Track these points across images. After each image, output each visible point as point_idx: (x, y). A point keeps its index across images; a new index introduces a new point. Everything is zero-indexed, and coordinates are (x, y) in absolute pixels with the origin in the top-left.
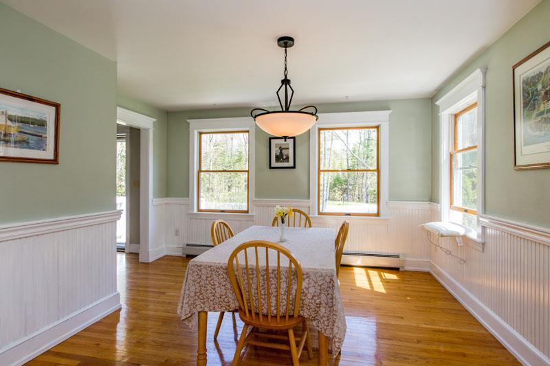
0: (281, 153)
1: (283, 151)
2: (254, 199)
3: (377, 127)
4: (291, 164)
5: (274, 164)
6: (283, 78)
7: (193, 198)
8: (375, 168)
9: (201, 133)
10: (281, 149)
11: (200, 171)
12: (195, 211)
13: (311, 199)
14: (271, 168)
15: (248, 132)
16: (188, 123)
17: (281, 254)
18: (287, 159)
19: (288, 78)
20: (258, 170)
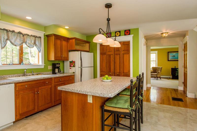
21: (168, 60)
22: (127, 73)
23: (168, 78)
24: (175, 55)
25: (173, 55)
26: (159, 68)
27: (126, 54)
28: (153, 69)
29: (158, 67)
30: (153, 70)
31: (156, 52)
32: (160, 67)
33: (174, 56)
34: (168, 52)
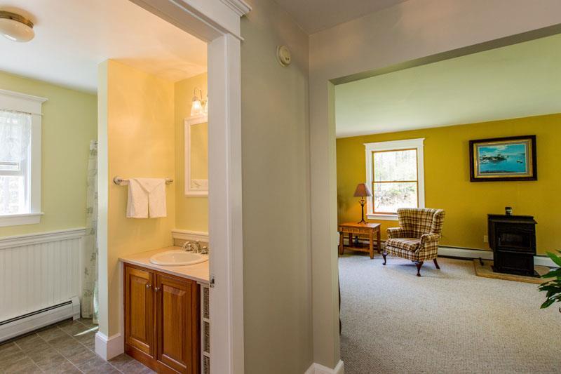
21: (473, 179)
23: (472, 259)
24: (504, 155)
25: (495, 154)
26: (429, 213)
28: (403, 218)
29: (426, 209)
30: (405, 225)
31: (419, 143)
32: (432, 210)
33: (500, 159)
34: (472, 143)
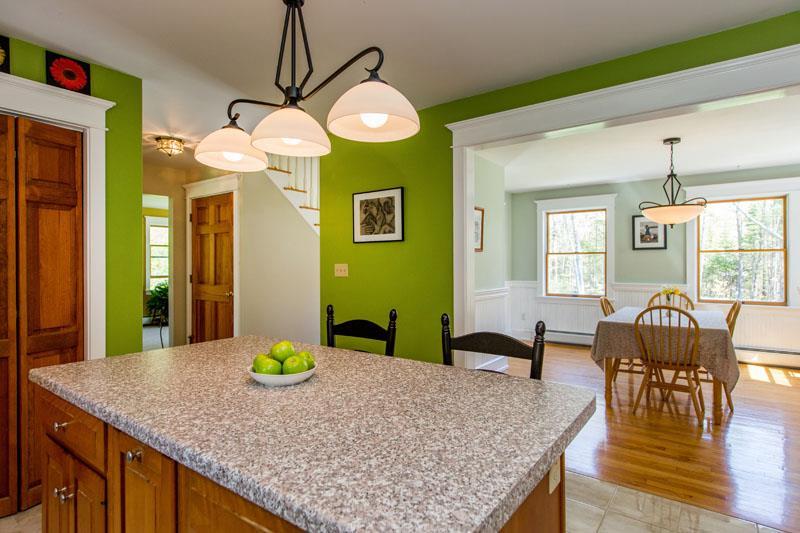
0: (648, 233)
1: (651, 230)
2: (614, 283)
3: (784, 197)
4: (660, 243)
5: (638, 244)
6: (669, 173)
7: (541, 282)
8: (782, 247)
9: (548, 214)
10: (648, 228)
11: (547, 254)
12: (544, 294)
13: (688, 285)
14: (634, 249)
15: (605, 210)
16: (536, 204)
17: (682, 315)
18: (655, 238)
19: (675, 173)
20: (619, 251)
22: (62, 331)
27: (50, 204)
